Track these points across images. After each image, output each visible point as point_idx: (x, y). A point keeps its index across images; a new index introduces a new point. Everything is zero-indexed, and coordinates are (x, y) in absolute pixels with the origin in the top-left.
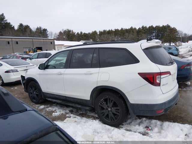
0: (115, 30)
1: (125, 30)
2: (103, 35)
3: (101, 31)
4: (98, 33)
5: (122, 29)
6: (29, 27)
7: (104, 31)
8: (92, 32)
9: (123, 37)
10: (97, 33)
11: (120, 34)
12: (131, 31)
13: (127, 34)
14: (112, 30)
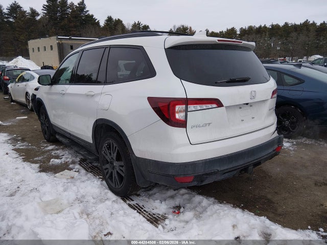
0: (272, 26)
1: (292, 26)
2: (246, 35)
3: (244, 28)
4: (238, 33)
5: (286, 24)
6: (122, 22)
7: (251, 28)
8: (226, 30)
9: (286, 39)
10: (236, 32)
11: (280, 33)
12: (305, 28)
13: (294, 34)
14: (265, 27)
